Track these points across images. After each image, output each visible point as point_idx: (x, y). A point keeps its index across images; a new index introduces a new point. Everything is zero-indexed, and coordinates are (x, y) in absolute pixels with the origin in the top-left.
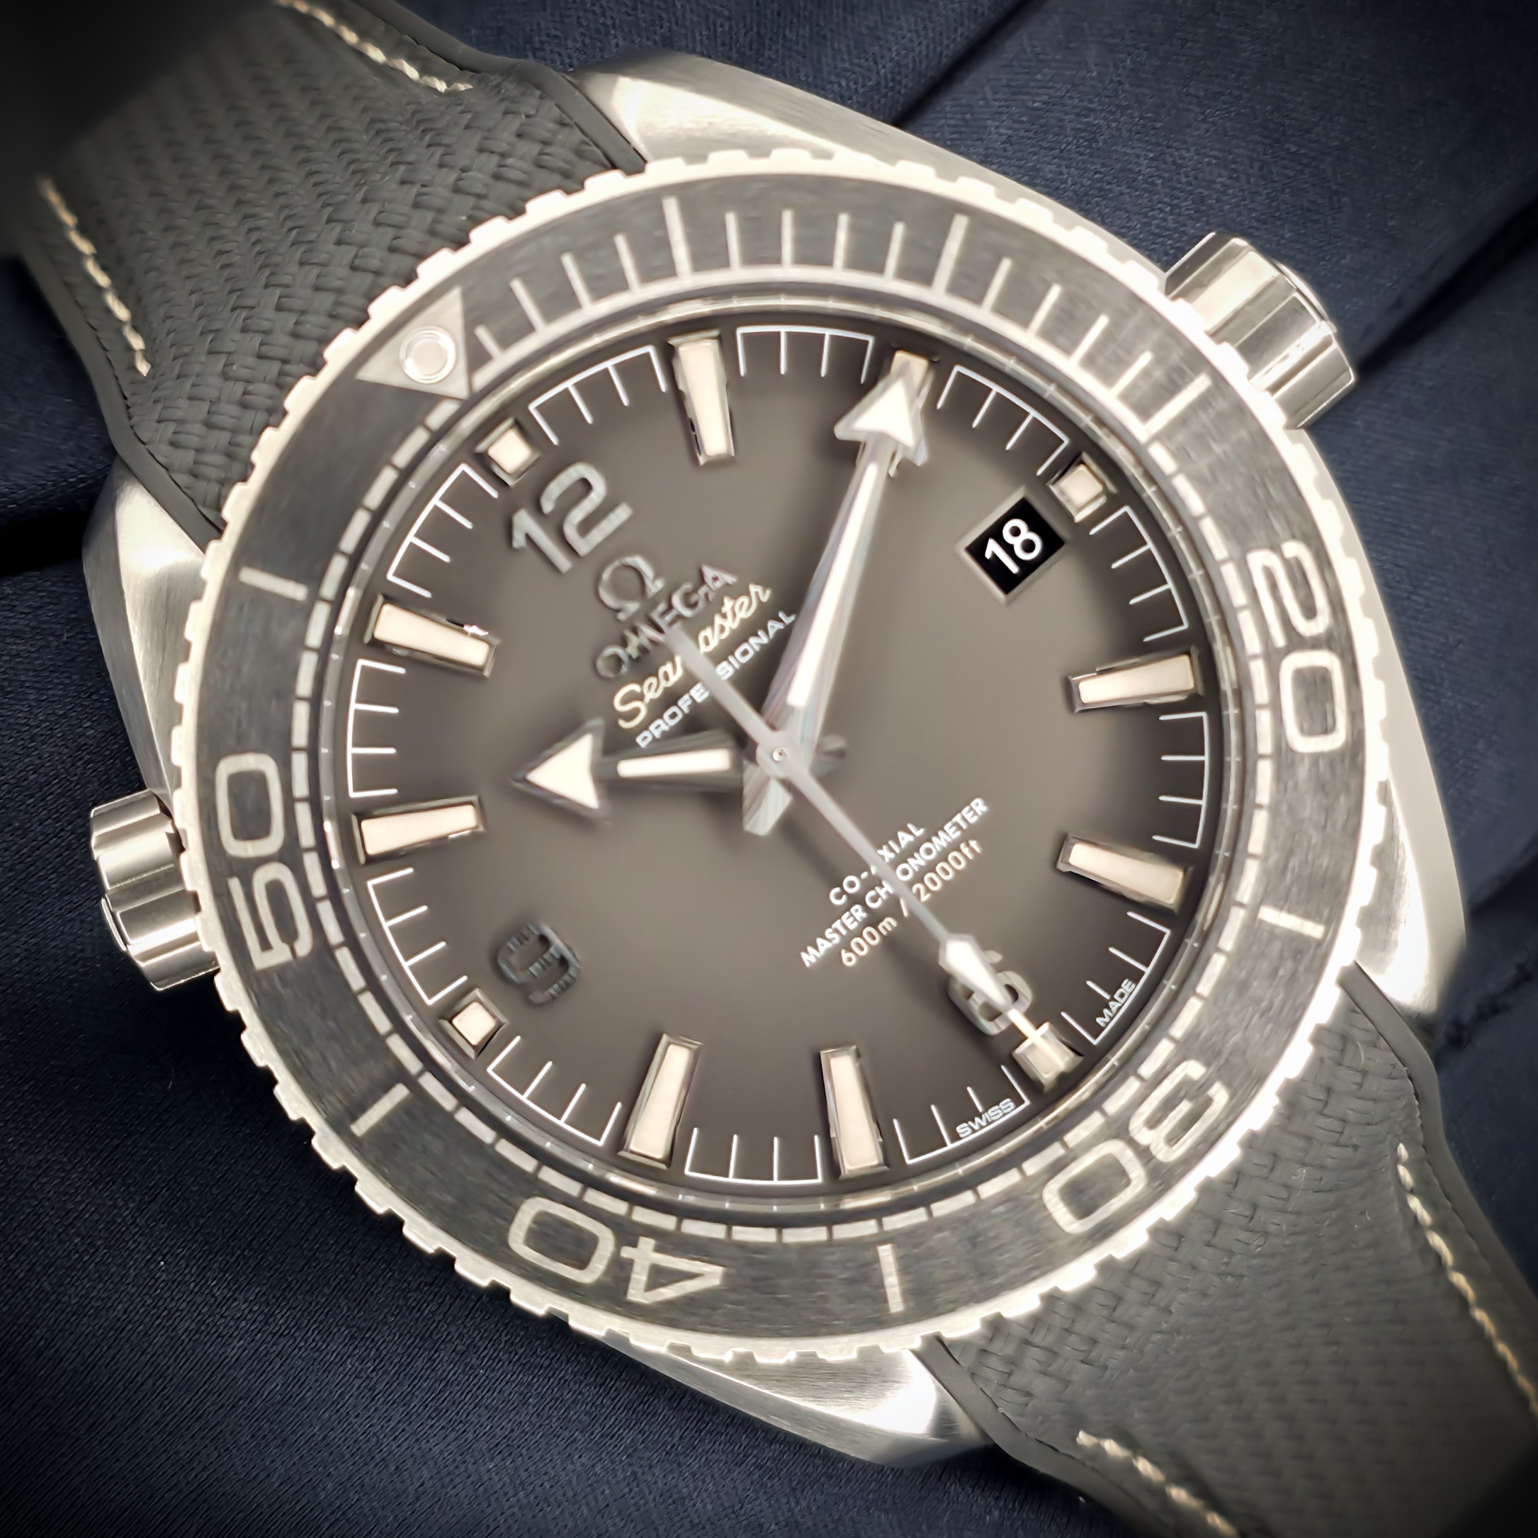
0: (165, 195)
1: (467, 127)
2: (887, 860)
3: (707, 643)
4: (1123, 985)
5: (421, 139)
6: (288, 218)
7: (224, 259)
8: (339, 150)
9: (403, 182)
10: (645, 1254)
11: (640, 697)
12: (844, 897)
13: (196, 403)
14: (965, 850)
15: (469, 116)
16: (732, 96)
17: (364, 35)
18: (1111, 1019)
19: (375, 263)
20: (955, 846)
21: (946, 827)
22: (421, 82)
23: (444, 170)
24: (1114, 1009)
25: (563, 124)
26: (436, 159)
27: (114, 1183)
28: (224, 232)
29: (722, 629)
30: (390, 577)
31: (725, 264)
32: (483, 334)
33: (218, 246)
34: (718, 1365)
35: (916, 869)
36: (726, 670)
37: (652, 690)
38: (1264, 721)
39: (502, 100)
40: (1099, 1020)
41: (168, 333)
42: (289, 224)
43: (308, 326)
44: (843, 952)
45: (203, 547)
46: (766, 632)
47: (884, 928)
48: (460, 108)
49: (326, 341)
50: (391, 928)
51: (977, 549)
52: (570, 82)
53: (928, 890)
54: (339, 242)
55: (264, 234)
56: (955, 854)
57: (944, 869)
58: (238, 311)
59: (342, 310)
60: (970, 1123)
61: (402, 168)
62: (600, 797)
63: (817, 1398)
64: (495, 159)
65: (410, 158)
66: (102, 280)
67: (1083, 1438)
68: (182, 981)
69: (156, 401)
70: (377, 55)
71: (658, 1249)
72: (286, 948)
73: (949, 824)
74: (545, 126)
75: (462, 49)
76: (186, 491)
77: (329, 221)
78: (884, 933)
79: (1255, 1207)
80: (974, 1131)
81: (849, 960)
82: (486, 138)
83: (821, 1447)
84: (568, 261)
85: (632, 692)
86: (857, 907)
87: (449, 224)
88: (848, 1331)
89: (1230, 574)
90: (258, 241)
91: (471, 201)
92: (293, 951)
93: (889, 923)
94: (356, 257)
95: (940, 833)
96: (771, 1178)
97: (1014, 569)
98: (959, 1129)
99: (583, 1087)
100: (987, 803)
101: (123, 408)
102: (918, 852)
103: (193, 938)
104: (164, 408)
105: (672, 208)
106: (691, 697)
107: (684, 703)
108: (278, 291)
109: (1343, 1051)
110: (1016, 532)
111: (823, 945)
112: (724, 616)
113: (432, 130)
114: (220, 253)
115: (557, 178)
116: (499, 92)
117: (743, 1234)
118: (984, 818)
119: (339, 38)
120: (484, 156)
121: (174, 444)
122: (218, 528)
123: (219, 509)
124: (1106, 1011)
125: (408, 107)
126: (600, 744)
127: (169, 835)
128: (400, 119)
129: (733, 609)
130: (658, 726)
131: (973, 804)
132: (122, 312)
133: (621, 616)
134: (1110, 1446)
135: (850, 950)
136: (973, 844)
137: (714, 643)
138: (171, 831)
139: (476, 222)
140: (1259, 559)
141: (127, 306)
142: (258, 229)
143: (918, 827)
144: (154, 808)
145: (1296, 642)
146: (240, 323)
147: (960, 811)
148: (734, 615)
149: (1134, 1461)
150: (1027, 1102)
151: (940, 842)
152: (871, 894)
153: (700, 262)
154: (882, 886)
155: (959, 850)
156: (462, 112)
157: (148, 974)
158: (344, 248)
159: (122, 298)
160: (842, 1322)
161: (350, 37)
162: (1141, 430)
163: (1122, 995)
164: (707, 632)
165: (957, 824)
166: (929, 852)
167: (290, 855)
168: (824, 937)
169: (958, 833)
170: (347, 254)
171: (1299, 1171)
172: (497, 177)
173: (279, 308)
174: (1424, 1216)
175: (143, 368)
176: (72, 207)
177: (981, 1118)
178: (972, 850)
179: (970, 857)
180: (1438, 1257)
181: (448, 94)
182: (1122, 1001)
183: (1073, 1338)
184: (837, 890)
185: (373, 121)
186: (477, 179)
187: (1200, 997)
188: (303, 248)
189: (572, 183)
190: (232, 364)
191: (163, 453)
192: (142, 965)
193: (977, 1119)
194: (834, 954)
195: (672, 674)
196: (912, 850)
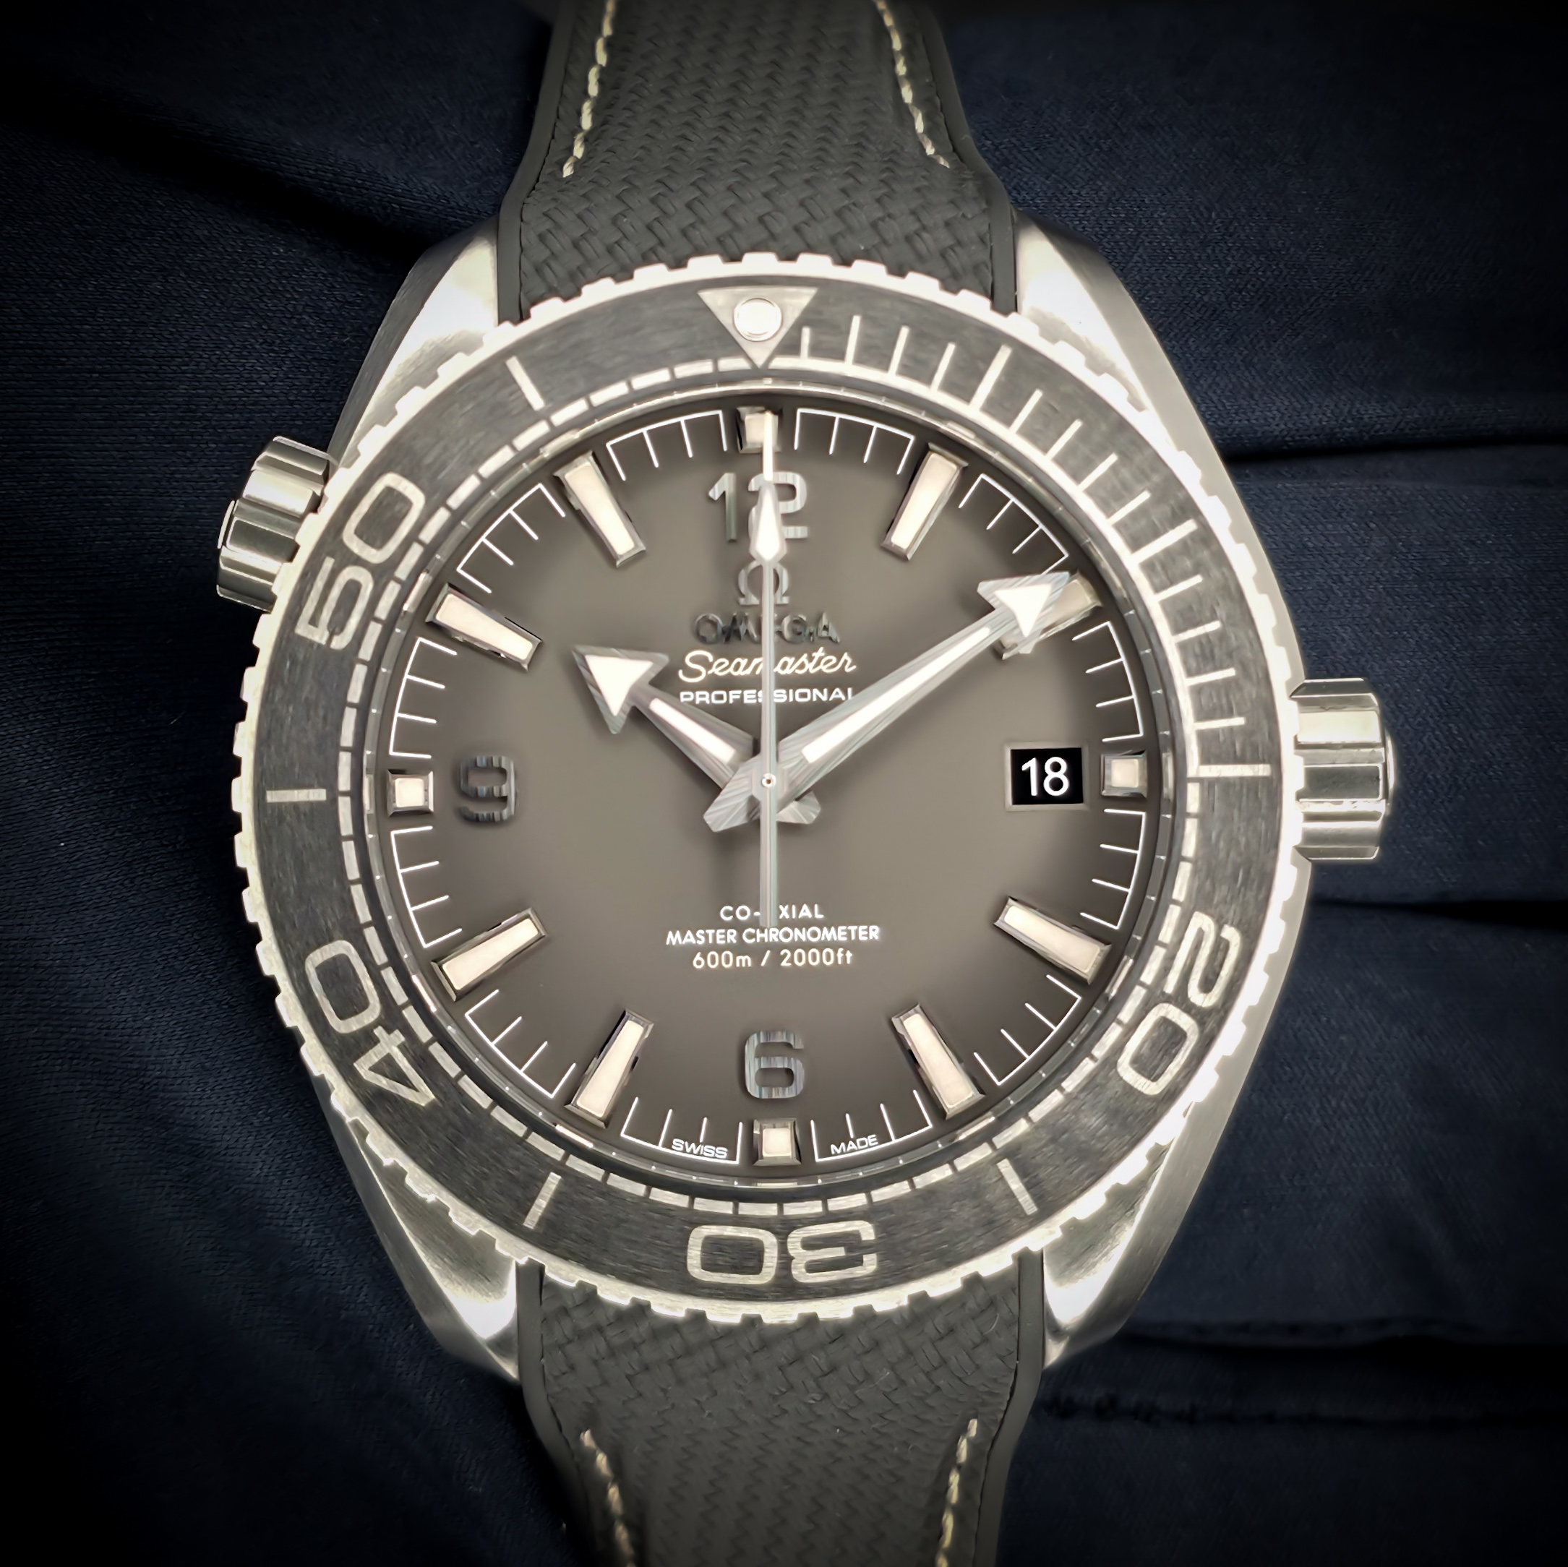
0: (682, 67)
1: (918, 190)
2: (781, 917)
3: (784, 666)
4: (869, 1137)
5: (883, 171)
6: (749, 151)
7: (682, 143)
8: (823, 135)
9: (844, 191)
10: (390, 1044)
11: (708, 666)
12: (731, 918)
13: (579, 222)
14: (840, 955)
15: (925, 183)
16: (1111, 316)
17: (911, 75)
18: (842, 1153)
19: (777, 229)
20: (835, 945)
21: (840, 928)
22: (920, 137)
23: (876, 205)
24: (849, 1148)
25: (982, 240)
26: (879, 193)
27: (83, 758)
28: (699, 125)
29: (802, 666)
30: (608, 445)
31: (1008, 422)
32: (806, 333)
33: (687, 131)
34: (376, 1162)
35: (796, 939)
36: (781, 696)
37: (721, 667)
38: (1113, 1033)
39: (956, 191)
40: (833, 1147)
41: (603, 162)
42: (745, 156)
43: (698, 233)
44: (699, 954)
45: (500, 321)
46: (830, 693)
47: (741, 961)
48: (925, 173)
49: (699, 252)
50: (408, 681)
51: (1020, 757)
52: (1012, 216)
53: (791, 960)
54: (766, 195)
55: (724, 149)
56: (831, 951)
57: (814, 955)
58: (660, 184)
59: (729, 242)
60: (687, 1143)
61: (851, 181)
62: (622, 710)
63: (426, 1245)
64: (916, 226)
65: (863, 179)
66: (593, 90)
67: (587, 1437)
68: (239, 601)
69: (555, 200)
70: (907, 94)
71: (402, 1048)
72: (327, 634)
73: (844, 928)
74: (969, 232)
75: (966, 137)
76: (523, 276)
77: (773, 176)
78: (738, 965)
79: (834, 1368)
80: (684, 1151)
81: (698, 962)
82: (923, 207)
83: (400, 1284)
84: (904, 332)
85: (706, 659)
86: (734, 931)
87: (847, 243)
88: (483, 1213)
89: (1174, 913)
90: (714, 150)
91: (877, 240)
92: (330, 640)
93: (746, 961)
94: (769, 214)
95: (833, 929)
96: (520, 1067)
97: (1034, 792)
98: (675, 1141)
99: (446, 897)
100: (881, 935)
101: (530, 186)
102: (807, 930)
103: (271, 577)
104: (556, 208)
105: (1003, 355)
106: (742, 696)
107: (734, 695)
108: (698, 194)
109: (983, 1311)
110: (1056, 767)
111: (689, 938)
112: (810, 659)
113: (893, 172)
114: (684, 137)
115: (946, 272)
116: (961, 185)
117: (468, 1085)
118: (872, 943)
119: (894, 63)
120: (911, 218)
121: (541, 238)
122: (523, 316)
123: (534, 303)
124: (843, 1145)
125: (894, 145)
126: (653, 675)
127: (314, 494)
128: (880, 147)
129: (821, 658)
130: (704, 696)
131: (872, 927)
132: (586, 122)
133: (742, 601)
134: (602, 1460)
135: (705, 957)
136: (849, 955)
137: (788, 671)
138: (318, 493)
139: (868, 256)
140: (1202, 921)
141: (593, 120)
142: (722, 142)
143: (820, 912)
144: (320, 469)
145: (1180, 999)
146: (654, 194)
147: (858, 924)
148: (818, 664)
149: (609, 1484)
150: (737, 1162)
151: (828, 934)
152: (752, 931)
153: (991, 407)
154: (762, 931)
155: (836, 952)
156: (924, 177)
157: (221, 578)
158: (767, 201)
159: (595, 112)
160: (484, 1202)
161: (901, 69)
162: (1195, 767)
163: (863, 1143)
164: (790, 660)
165: (849, 932)
166: (814, 935)
167: (382, 573)
168: (694, 934)
169: (845, 939)
170: (763, 207)
171: (885, 1370)
172: (908, 239)
173: (689, 206)
174: (954, 1495)
175: (568, 171)
176: (616, 24)
177: (697, 1146)
178: (844, 958)
179: (840, 962)
180: (940, 1533)
181: (929, 158)
182: (860, 1147)
183: (636, 1355)
184: (730, 908)
185: (862, 135)
186: (893, 230)
187: (912, 1184)
188: (738, 179)
189: (952, 283)
190: (625, 217)
191: (530, 237)
192: (222, 566)
193: (693, 1145)
194: (691, 950)
195: (742, 668)
196: (804, 924)
